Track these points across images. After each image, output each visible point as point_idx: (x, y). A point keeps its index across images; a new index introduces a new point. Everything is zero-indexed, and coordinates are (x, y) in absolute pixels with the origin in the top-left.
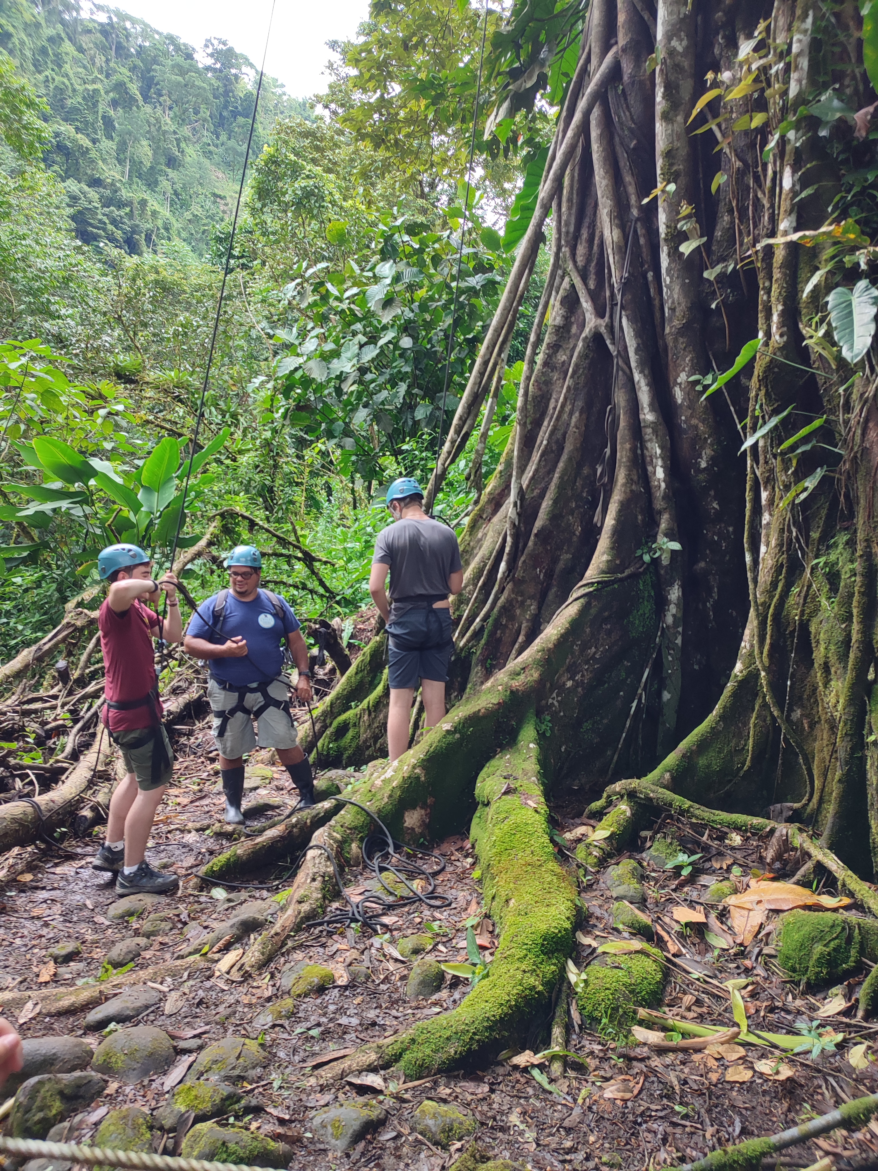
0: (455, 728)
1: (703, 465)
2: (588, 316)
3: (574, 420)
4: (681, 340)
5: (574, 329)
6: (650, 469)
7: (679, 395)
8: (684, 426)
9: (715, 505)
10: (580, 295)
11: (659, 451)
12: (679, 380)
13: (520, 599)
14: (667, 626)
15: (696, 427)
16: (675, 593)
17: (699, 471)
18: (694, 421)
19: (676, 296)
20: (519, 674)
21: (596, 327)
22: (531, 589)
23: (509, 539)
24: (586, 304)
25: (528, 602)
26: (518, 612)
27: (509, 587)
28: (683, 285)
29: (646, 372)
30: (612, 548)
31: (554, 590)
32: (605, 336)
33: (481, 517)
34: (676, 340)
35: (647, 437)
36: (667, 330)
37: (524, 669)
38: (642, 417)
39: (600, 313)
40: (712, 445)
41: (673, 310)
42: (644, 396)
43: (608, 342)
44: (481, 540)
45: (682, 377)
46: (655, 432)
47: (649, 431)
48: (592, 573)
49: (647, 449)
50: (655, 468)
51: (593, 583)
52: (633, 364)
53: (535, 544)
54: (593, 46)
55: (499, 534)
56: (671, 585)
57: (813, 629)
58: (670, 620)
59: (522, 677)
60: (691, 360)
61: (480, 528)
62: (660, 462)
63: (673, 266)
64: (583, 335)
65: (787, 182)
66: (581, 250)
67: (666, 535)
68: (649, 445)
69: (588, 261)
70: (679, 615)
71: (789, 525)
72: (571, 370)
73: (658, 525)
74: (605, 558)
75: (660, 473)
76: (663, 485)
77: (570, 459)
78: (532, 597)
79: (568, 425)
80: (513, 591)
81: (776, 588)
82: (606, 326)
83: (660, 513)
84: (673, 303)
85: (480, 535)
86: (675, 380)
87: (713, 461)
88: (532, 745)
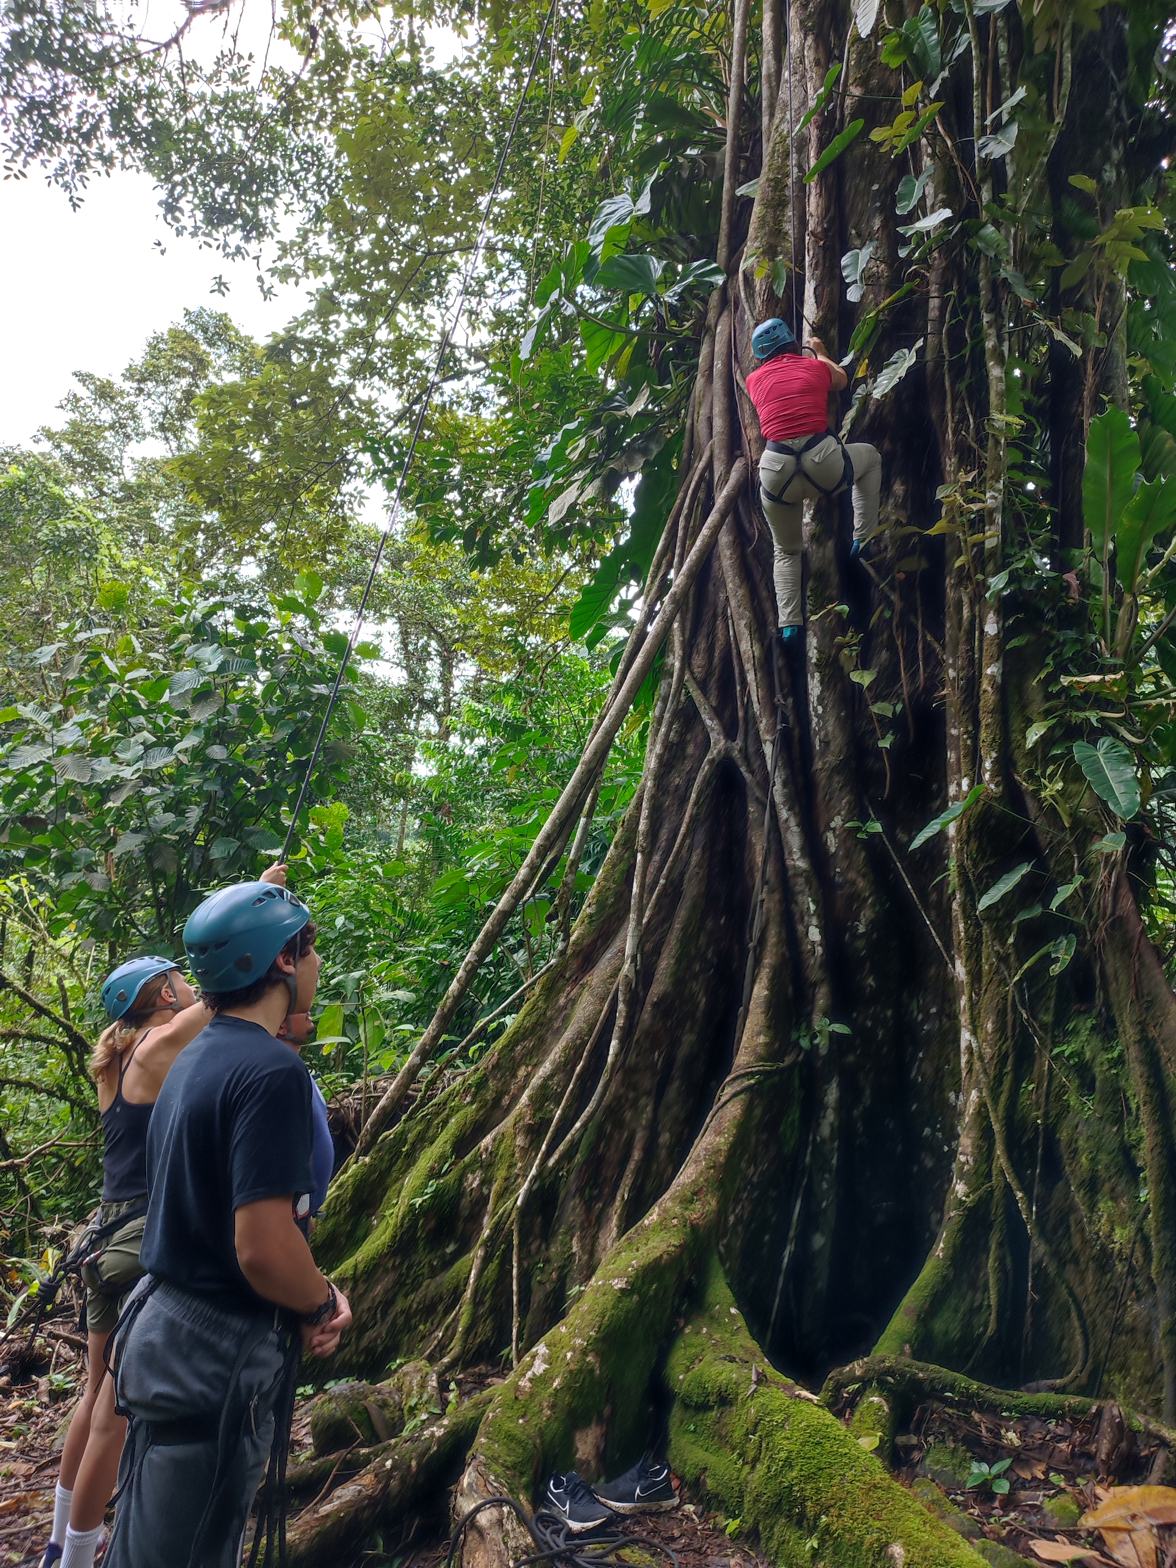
0: (632, 1285)
1: (862, 929)
2: (713, 736)
3: (694, 859)
4: (836, 779)
5: (690, 749)
6: (800, 928)
7: (832, 842)
8: (838, 879)
9: (871, 981)
10: (701, 710)
11: (812, 907)
12: (833, 825)
13: (631, 1095)
14: (823, 1141)
15: (854, 883)
16: (832, 1095)
17: (855, 936)
18: (852, 875)
19: (830, 729)
20: (691, 1202)
21: (728, 751)
22: (647, 1082)
23: (621, 1006)
24: (710, 722)
25: (643, 1101)
26: (628, 1115)
27: (618, 1077)
28: (838, 718)
29: (797, 809)
30: (769, 1027)
31: (676, 1084)
32: (739, 762)
33: (563, 976)
34: (830, 778)
35: (798, 888)
36: (818, 765)
37: (695, 1193)
38: (789, 863)
39: (730, 733)
40: (873, 905)
41: (826, 743)
42: (794, 839)
43: (743, 769)
44: (565, 1007)
45: (837, 822)
46: (808, 882)
47: (801, 880)
48: (742, 1059)
49: (796, 903)
50: (807, 928)
51: (752, 1074)
52: (778, 798)
53: (654, 1017)
54: (716, 451)
55: (603, 999)
56: (829, 1082)
57: (1063, 1135)
58: (825, 1130)
59: (698, 1205)
60: (849, 802)
61: (560, 991)
62: (814, 921)
63: (827, 694)
64: (709, 757)
65: (991, 628)
66: (698, 661)
67: (825, 1014)
68: (800, 898)
69: (708, 673)
70: (836, 1124)
71: (1014, 1004)
72: (693, 796)
73: (812, 1002)
74: (762, 1039)
75: (814, 934)
76: (819, 950)
77: (694, 907)
78: (648, 1093)
79: (687, 863)
80: (623, 1083)
81: (1001, 1083)
82: (740, 751)
83: (814, 985)
84: (826, 735)
85: (562, 1001)
86: (828, 824)
87: (873, 924)
88: (733, 1311)
